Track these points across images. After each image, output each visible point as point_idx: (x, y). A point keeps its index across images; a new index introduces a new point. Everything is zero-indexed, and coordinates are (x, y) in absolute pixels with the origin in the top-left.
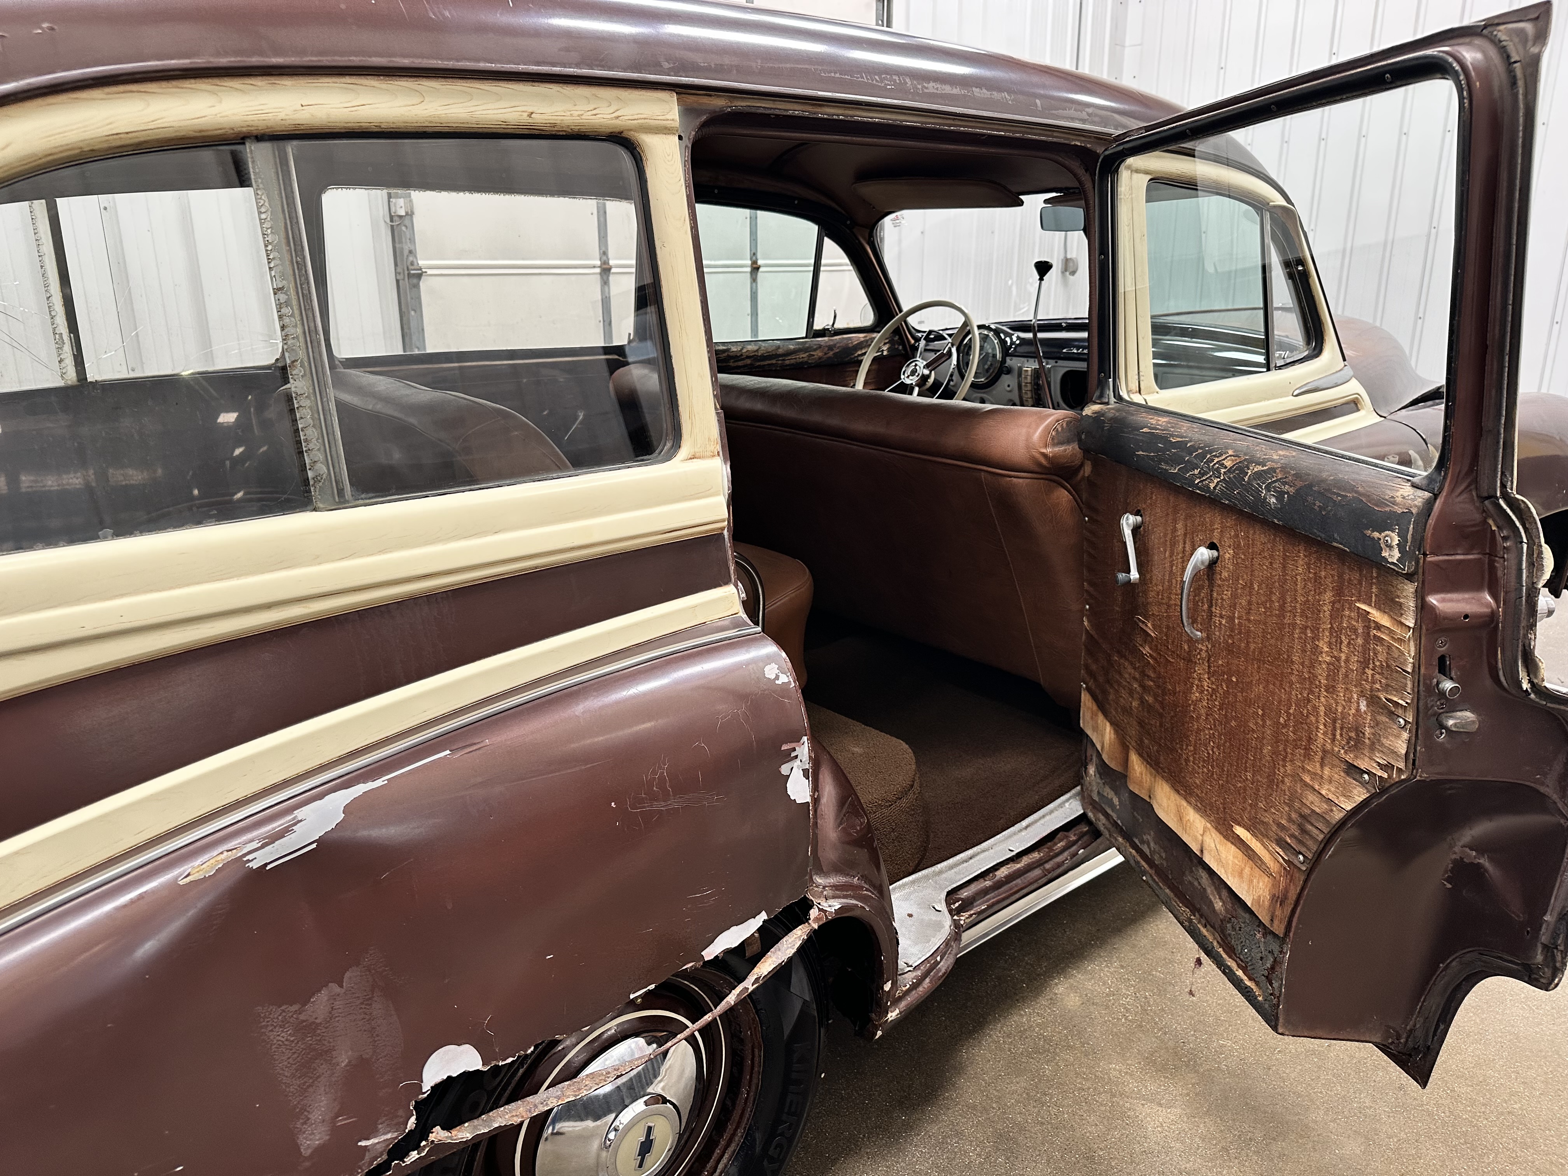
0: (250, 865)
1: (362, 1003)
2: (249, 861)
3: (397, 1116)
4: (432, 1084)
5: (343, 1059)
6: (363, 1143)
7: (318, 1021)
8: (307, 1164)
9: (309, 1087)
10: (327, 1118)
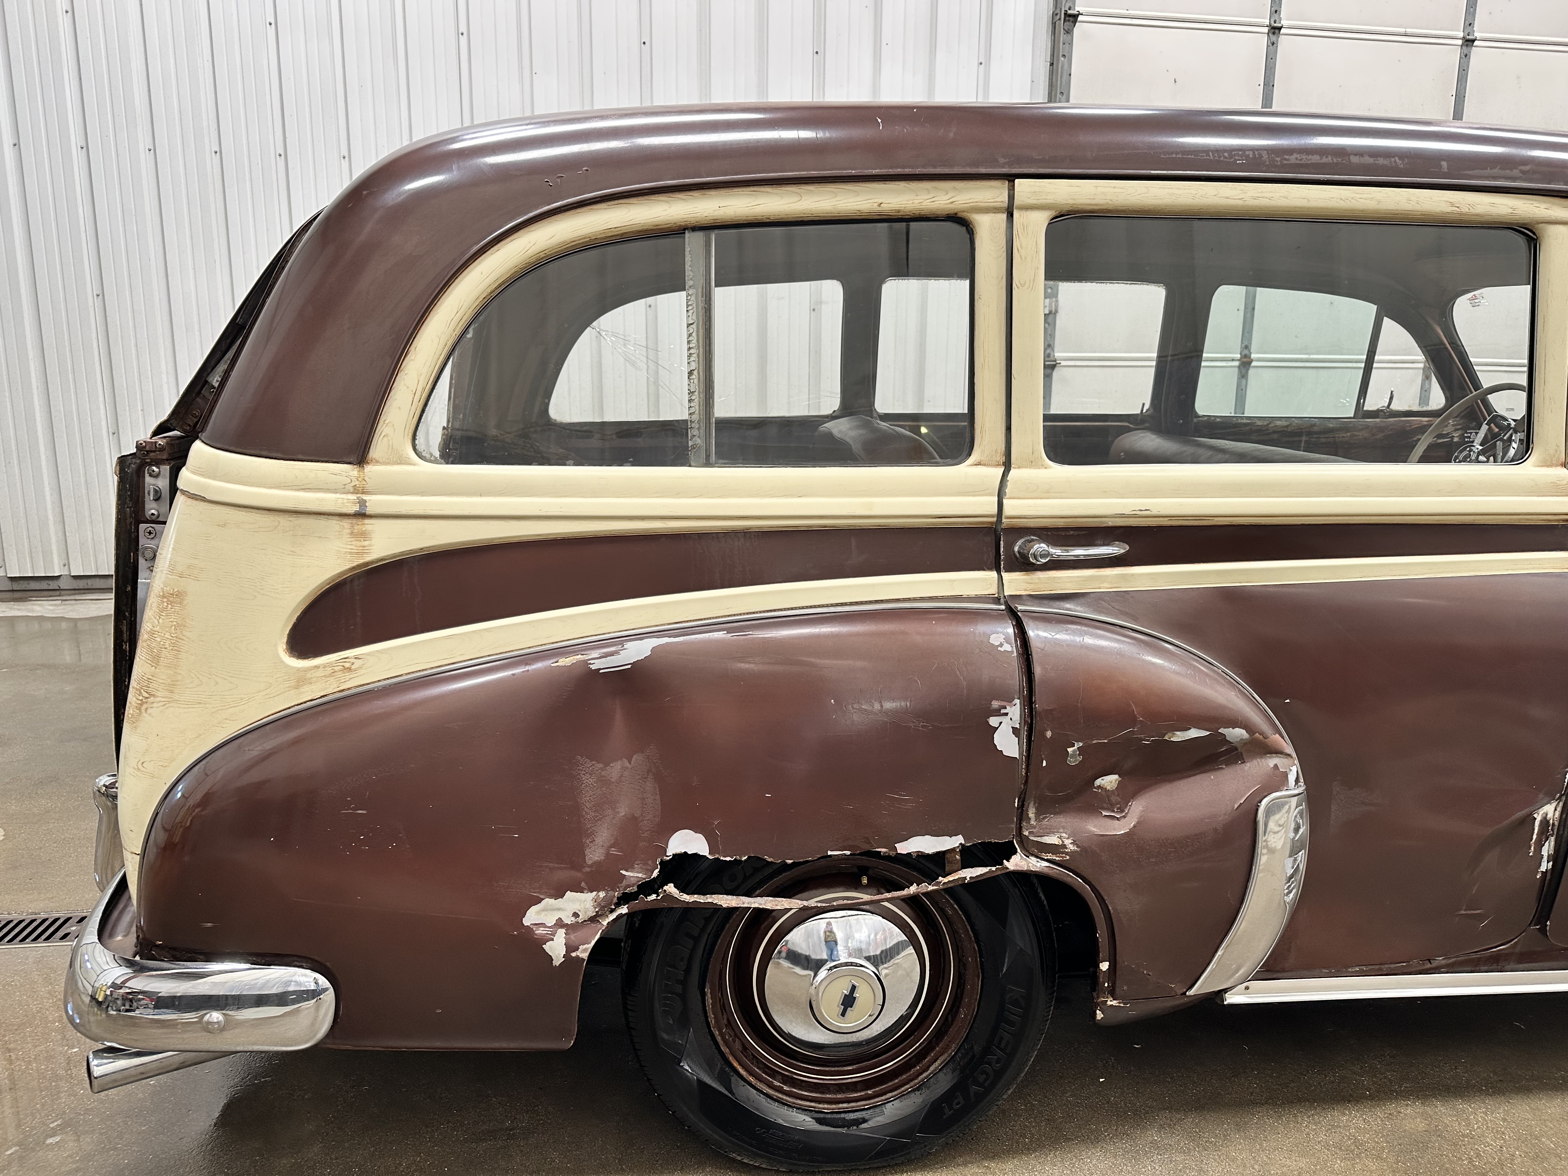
0: (591, 666)
1: (640, 779)
2: (590, 664)
3: (648, 864)
4: (674, 852)
5: (623, 811)
6: (623, 872)
7: (612, 780)
8: (588, 870)
9: (598, 820)
10: (605, 845)
